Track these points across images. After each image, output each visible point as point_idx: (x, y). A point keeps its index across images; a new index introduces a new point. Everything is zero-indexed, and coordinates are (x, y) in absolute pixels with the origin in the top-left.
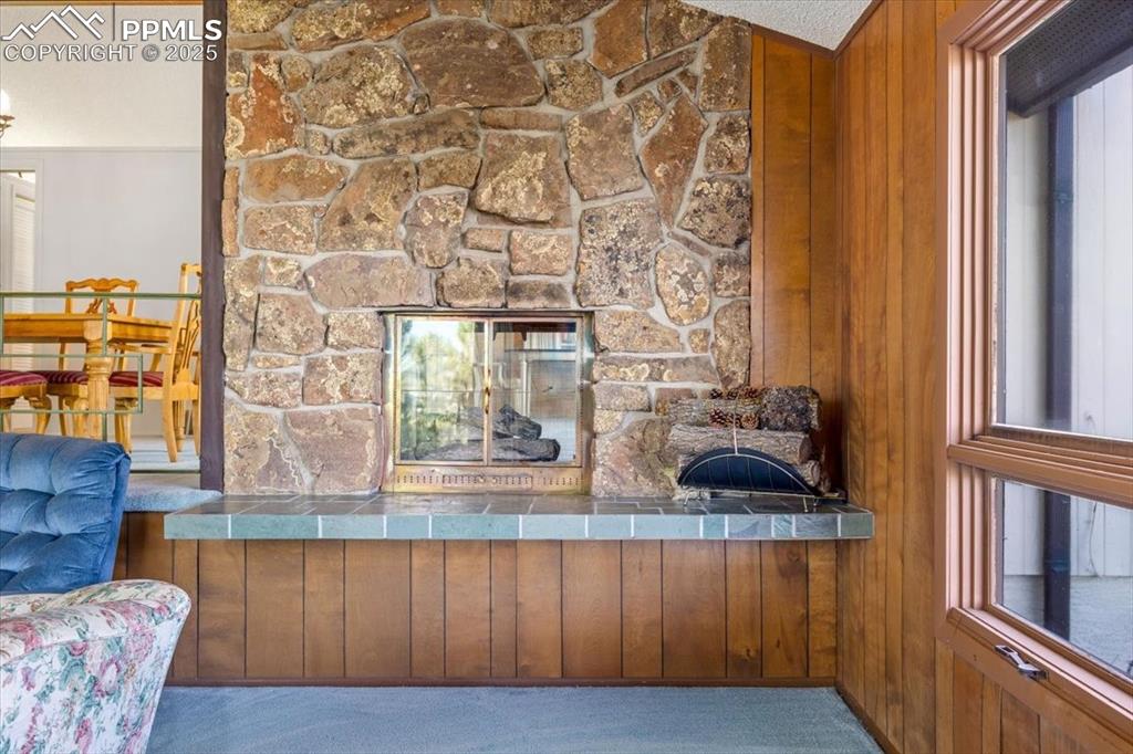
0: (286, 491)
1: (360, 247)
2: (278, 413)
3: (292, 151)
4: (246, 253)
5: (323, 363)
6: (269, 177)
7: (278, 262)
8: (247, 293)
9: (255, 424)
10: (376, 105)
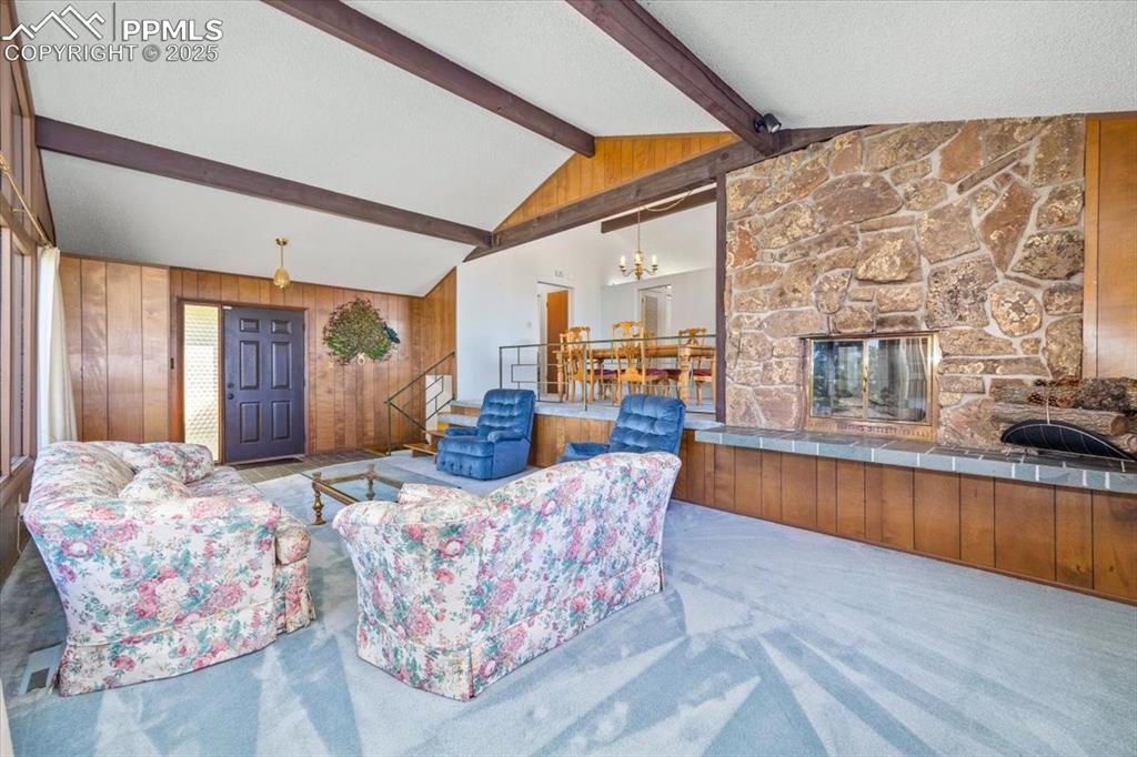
0: (753, 426)
1: (789, 306)
2: (750, 389)
3: (756, 264)
4: (735, 315)
5: (771, 365)
6: (745, 277)
7: (749, 318)
8: (735, 333)
9: (739, 393)
10: (798, 232)
